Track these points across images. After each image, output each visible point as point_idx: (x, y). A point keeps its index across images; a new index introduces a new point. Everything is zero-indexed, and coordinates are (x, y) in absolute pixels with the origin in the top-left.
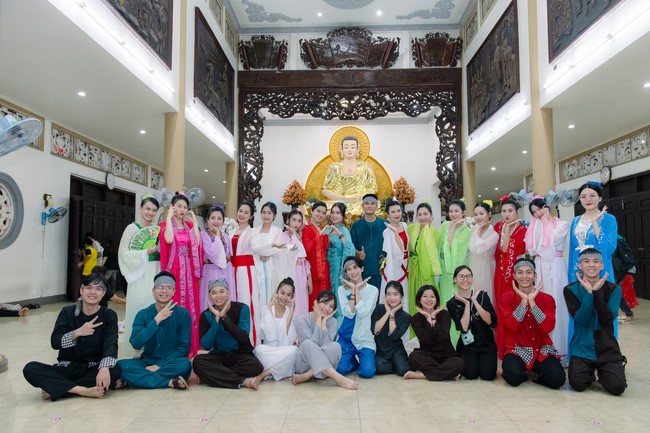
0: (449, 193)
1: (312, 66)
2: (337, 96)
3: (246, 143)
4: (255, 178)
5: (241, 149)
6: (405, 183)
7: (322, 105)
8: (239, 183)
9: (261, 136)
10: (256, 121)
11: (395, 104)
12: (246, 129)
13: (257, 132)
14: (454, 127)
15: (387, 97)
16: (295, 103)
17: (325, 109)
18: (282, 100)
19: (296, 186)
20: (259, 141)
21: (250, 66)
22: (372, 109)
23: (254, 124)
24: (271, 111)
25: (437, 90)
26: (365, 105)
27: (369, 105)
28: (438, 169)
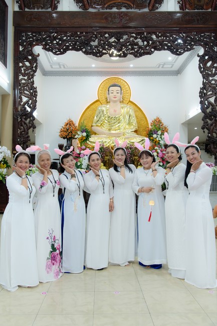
0: (212, 125)
1: (84, 7)
2: (107, 35)
3: (21, 77)
4: (29, 109)
5: (16, 83)
6: (160, 121)
7: (92, 43)
8: (14, 114)
9: (35, 71)
10: (30, 57)
11: (161, 43)
12: (21, 65)
13: (31, 67)
14: (215, 65)
15: (154, 37)
16: (67, 41)
17: (96, 47)
18: (55, 38)
19: (70, 123)
20: (33, 76)
21: (25, 6)
22: (140, 47)
23: (28, 60)
24: (45, 48)
25: (200, 31)
26: (133, 44)
27: (137, 44)
28: (201, 102)
